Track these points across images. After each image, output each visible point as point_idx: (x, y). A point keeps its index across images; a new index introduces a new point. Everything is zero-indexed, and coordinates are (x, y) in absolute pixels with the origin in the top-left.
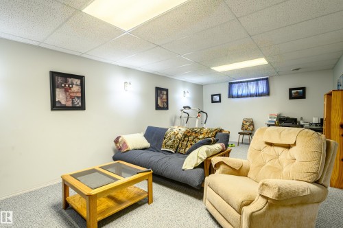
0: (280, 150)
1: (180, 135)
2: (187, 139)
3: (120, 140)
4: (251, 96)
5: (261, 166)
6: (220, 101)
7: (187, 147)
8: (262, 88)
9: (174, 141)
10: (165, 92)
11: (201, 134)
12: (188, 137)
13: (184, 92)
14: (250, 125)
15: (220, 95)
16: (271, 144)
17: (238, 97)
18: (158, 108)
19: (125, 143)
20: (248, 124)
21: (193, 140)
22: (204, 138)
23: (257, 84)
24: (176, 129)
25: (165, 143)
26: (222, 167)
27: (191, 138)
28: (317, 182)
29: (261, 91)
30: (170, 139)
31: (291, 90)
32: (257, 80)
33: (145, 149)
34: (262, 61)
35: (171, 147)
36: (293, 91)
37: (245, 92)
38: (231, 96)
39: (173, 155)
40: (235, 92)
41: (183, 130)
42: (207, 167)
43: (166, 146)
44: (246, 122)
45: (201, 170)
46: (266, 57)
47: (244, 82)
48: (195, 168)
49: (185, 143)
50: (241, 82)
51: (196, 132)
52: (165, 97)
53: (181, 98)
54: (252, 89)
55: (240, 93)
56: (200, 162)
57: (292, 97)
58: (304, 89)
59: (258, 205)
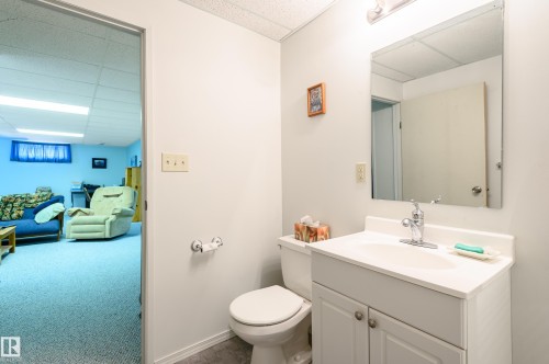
0: (113, 198)
2: (10, 205)
4: (49, 161)
7: (12, 213)
8: (62, 154)
11: (31, 198)
12: (12, 203)
16: (107, 196)
17: (29, 160)
21: (20, 206)
22: (37, 202)
23: (57, 148)
26: (79, 213)
27: (16, 204)
28: (132, 208)
29: (61, 157)
31: (94, 159)
32: (56, 145)
34: (82, 135)
36: (96, 161)
37: (39, 156)
38: (16, 159)
42: (59, 218)
45: (56, 222)
48: (51, 220)
49: (9, 210)
51: (22, 198)
54: (50, 153)
55: (31, 156)
56: (55, 215)
57: (94, 166)
58: (105, 160)
59: (113, 218)
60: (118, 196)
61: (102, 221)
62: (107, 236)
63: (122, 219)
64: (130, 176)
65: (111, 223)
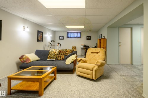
0: (95, 54)
1: (57, 53)
2: (60, 54)
3: (24, 57)
5: (91, 59)
6: (63, 39)
7: (61, 57)
9: (54, 55)
10: (41, 33)
11: (67, 52)
12: (61, 53)
13: (49, 34)
14: (75, 49)
15: (63, 36)
16: (93, 53)
17: (71, 38)
18: (38, 41)
19: (28, 58)
20: (74, 48)
21: (63, 54)
22: (68, 53)
23: (77, 34)
24: (54, 50)
25: (50, 57)
26: (81, 61)
27: (62, 54)
28: (104, 60)
29: (78, 36)
30: (52, 55)
31: (87, 37)
32: (77, 32)
33: (38, 61)
35: (53, 58)
36: (88, 37)
37: (73, 36)
38: (68, 37)
39: (54, 61)
40: (69, 36)
41: (58, 51)
43: (50, 58)
44: (74, 47)
46: (84, 26)
47: (73, 32)
48: (71, 63)
49: (60, 56)
50: (72, 32)
51: (64, 51)
52: (41, 35)
53: (48, 37)
55: (71, 36)
57: (87, 39)
58: (90, 37)
59: (96, 67)
60: (97, 53)
61: (91, 69)
62: (94, 78)
63: (100, 68)
64: (100, 43)
65: (96, 71)
